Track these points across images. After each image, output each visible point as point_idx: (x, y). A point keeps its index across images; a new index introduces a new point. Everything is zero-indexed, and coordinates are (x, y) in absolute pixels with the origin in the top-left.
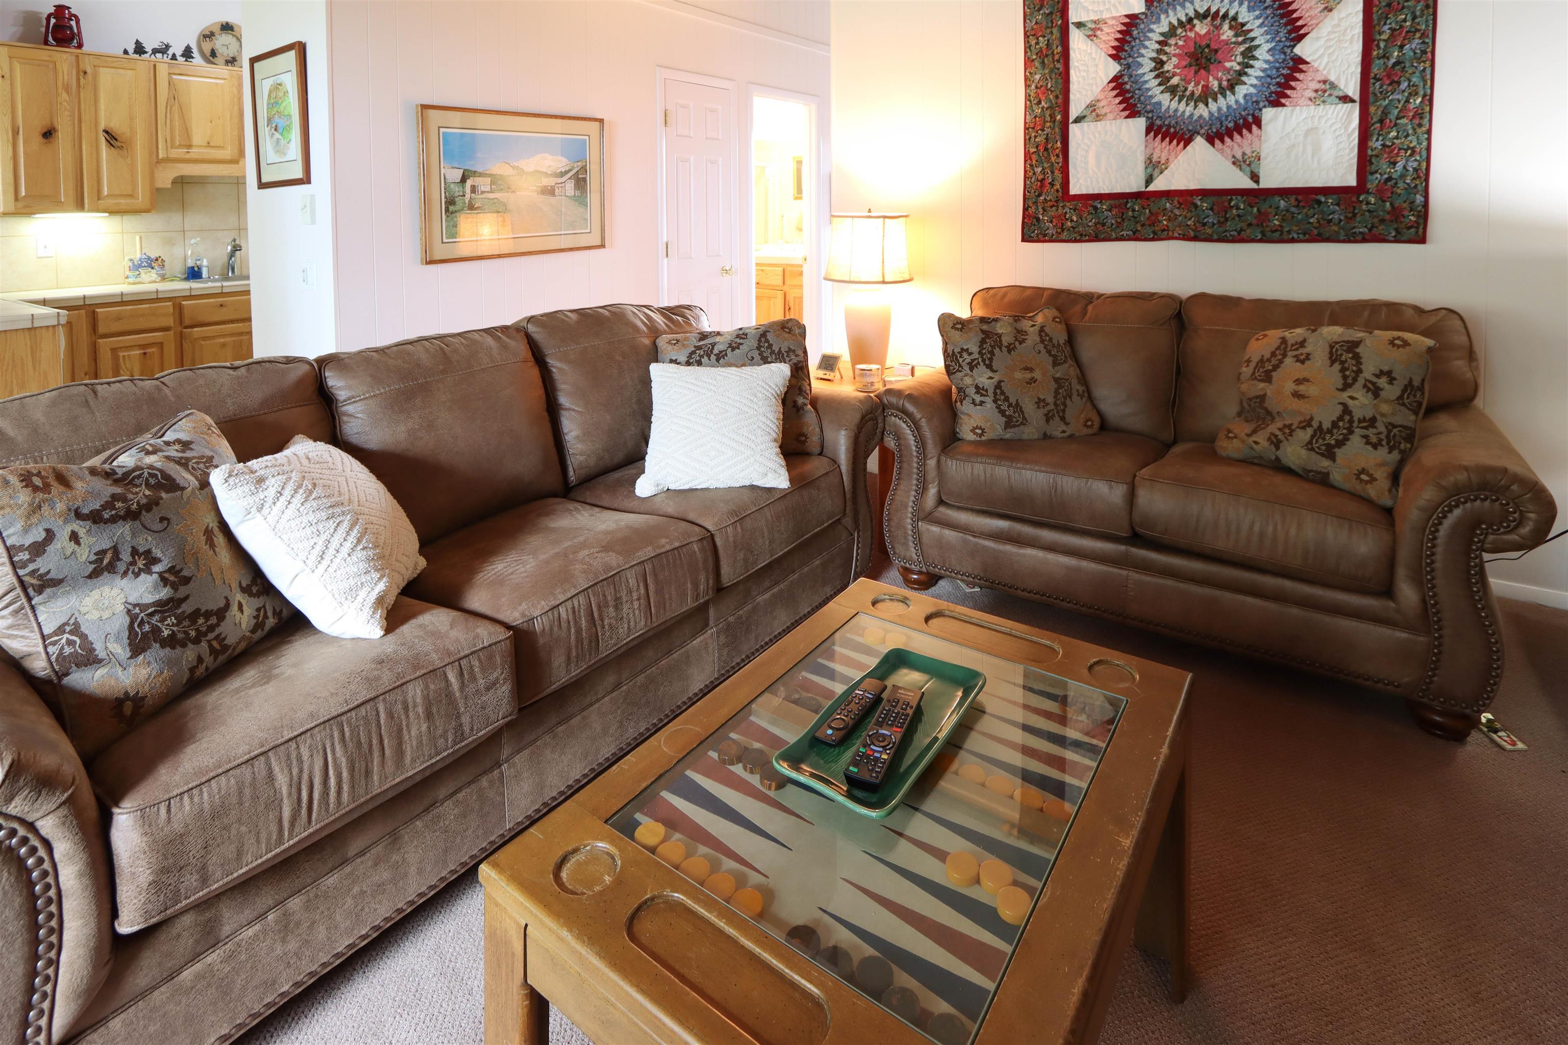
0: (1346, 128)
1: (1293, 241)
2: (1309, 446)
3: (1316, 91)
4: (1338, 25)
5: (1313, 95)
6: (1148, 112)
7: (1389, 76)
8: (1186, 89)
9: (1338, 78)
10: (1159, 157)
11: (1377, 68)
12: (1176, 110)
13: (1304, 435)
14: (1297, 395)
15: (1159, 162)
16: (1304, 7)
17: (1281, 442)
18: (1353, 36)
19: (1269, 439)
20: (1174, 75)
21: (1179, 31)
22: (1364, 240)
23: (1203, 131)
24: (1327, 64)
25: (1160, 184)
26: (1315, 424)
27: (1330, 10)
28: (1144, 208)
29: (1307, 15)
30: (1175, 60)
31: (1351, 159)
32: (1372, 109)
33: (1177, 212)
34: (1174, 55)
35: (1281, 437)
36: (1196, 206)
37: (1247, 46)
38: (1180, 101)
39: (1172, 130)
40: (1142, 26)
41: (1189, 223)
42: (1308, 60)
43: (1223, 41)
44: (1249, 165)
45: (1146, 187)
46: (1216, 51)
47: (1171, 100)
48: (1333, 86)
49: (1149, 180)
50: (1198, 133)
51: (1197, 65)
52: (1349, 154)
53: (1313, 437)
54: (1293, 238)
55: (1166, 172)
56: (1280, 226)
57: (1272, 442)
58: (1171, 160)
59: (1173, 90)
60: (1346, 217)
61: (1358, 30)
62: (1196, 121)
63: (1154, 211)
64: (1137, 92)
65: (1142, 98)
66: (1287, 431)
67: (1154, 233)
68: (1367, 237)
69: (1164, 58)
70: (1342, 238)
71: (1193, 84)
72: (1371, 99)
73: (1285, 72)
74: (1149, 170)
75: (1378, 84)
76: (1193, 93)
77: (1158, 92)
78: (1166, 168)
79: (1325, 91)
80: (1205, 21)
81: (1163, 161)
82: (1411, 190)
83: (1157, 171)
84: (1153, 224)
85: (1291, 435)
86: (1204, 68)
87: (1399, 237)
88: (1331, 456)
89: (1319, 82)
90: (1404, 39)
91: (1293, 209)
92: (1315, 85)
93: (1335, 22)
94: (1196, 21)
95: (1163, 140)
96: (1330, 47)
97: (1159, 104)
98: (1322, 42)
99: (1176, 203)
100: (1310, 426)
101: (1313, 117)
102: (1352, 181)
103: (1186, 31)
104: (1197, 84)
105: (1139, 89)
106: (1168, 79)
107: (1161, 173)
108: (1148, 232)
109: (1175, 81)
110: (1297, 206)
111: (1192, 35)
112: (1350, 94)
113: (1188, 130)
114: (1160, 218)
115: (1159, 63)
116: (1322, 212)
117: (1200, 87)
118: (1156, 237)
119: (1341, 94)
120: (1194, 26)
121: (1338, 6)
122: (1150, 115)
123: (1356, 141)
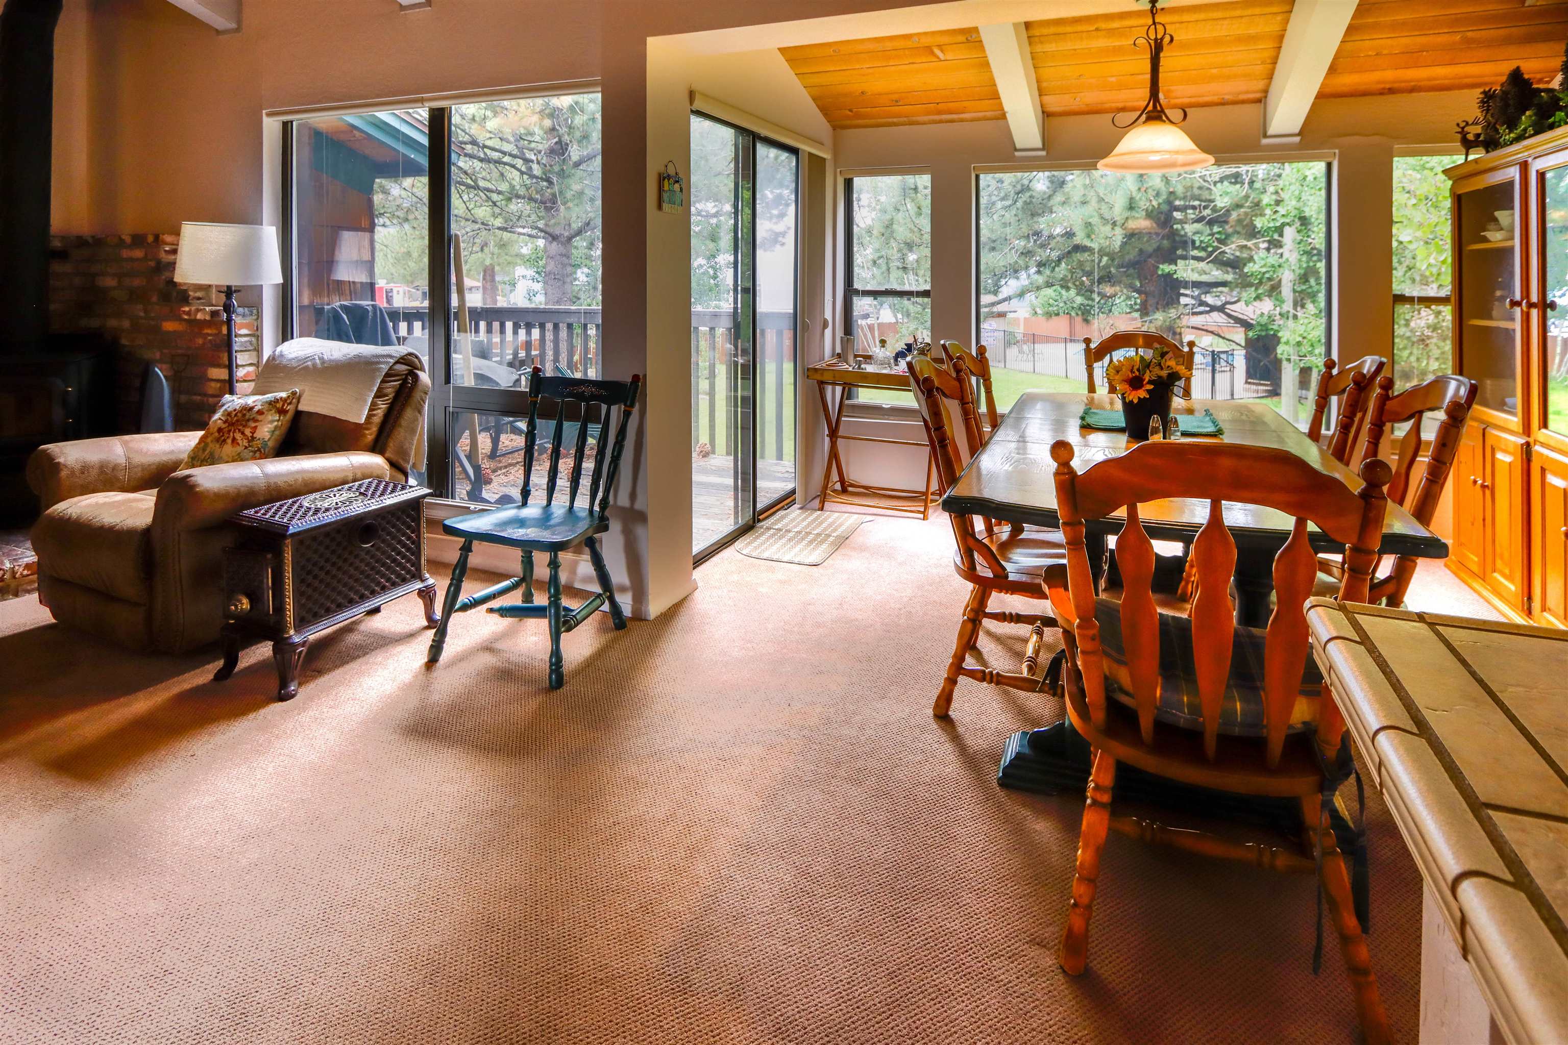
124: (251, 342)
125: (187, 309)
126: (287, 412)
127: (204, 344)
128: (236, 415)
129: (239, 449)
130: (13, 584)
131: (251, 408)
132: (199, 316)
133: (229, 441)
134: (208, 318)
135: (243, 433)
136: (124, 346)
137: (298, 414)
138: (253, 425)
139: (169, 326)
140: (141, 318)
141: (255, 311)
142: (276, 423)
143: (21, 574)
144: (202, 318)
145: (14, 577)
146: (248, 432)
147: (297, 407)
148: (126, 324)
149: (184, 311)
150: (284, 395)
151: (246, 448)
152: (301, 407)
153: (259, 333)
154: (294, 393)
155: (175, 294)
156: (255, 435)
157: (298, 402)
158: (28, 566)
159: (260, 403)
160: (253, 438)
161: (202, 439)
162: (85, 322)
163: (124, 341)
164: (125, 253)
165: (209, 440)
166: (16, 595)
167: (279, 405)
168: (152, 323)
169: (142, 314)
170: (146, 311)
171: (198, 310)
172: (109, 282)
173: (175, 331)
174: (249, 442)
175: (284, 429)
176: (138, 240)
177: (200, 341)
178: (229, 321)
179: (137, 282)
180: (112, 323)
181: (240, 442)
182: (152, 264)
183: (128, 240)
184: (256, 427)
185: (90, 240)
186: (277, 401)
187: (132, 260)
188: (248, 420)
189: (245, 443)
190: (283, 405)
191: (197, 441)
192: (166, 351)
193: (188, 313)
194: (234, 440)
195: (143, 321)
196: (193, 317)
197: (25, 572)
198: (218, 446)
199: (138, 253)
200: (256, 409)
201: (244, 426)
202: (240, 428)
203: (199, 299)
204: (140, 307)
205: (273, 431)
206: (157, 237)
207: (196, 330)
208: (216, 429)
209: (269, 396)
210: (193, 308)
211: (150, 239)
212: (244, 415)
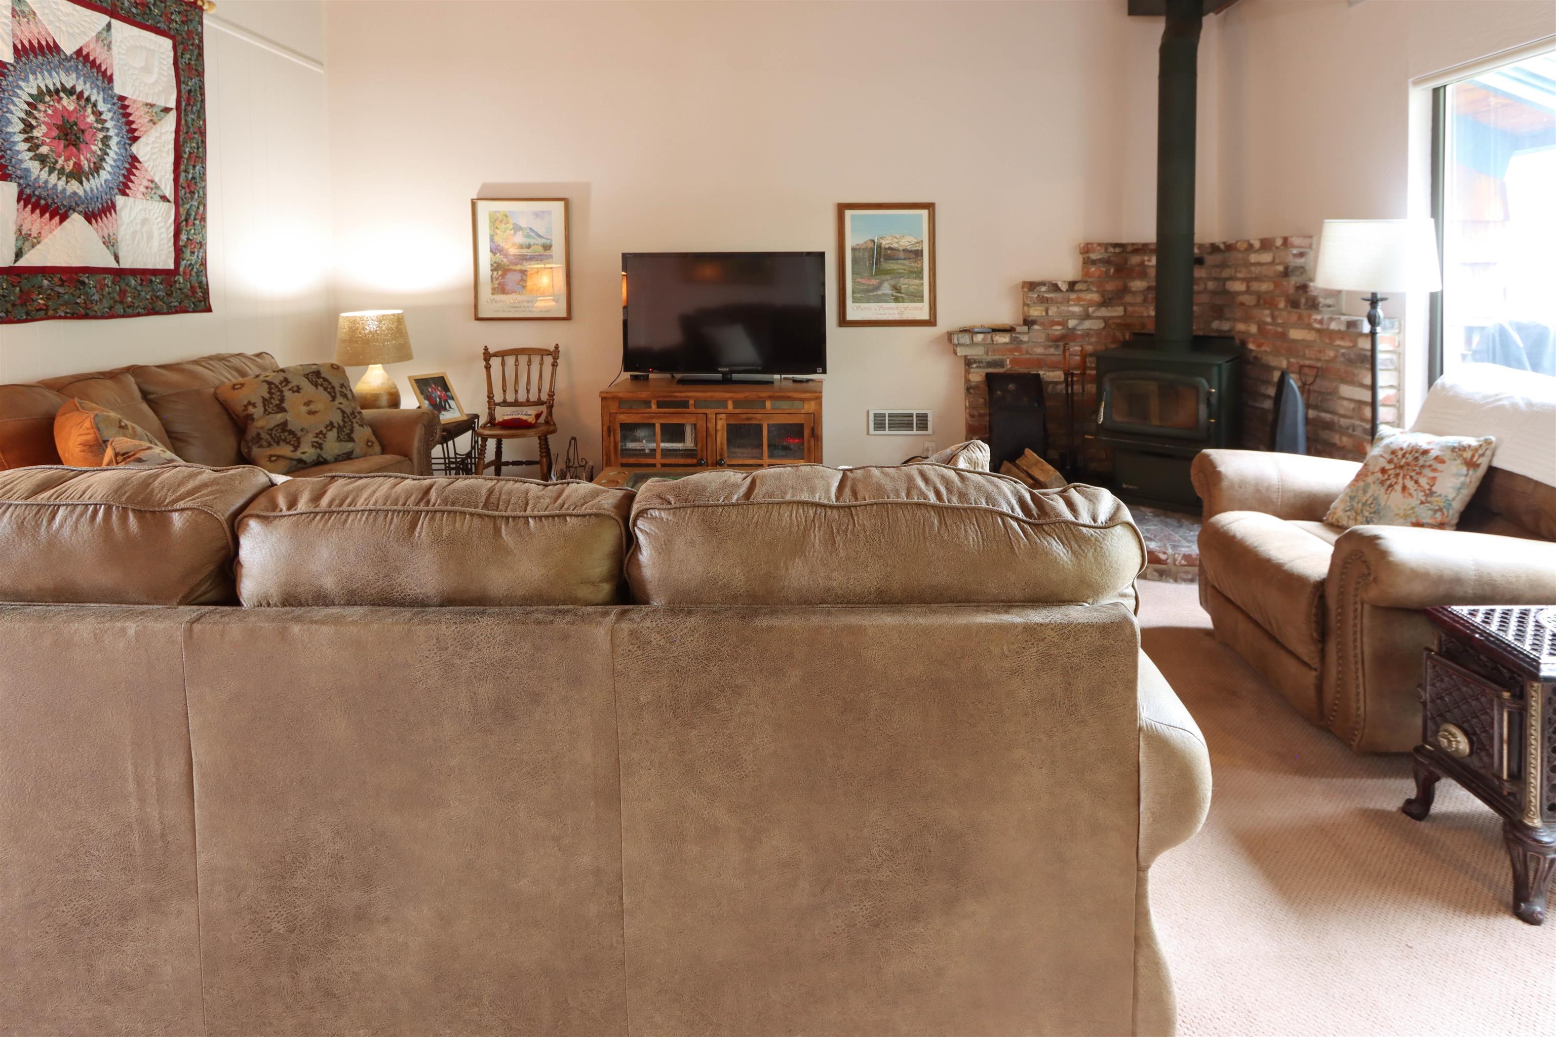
0: (166, 222)
1: (139, 315)
2: (339, 439)
3: (147, 188)
4: (160, 137)
5: (144, 190)
6: (20, 178)
7: (189, 186)
8: (56, 162)
9: (160, 180)
10: (30, 230)
11: (182, 179)
12: (46, 182)
13: (332, 435)
14: (311, 413)
15: (30, 235)
16: (136, 113)
17: (322, 444)
18: (169, 149)
19: (313, 446)
20: (43, 143)
21: (47, 98)
22: (177, 312)
23: (80, 209)
24: (153, 167)
25: (31, 259)
26: (336, 425)
27: (154, 123)
28: (14, 286)
29: (139, 121)
30: (44, 128)
31: (169, 247)
32: (181, 209)
33: (61, 290)
34: (44, 123)
35: (320, 441)
36: (83, 283)
37: (104, 134)
38: (50, 173)
39: (43, 202)
40: (10, 79)
41: (78, 301)
42: (141, 160)
43: (88, 123)
44: (113, 246)
45: (15, 261)
46: (83, 131)
47: (41, 170)
48: (157, 187)
49: (19, 255)
50: (74, 211)
51: (66, 140)
52: (168, 243)
53: (338, 433)
54: (139, 312)
55: (38, 247)
56: (132, 302)
57: (316, 447)
58: (43, 234)
59: (42, 159)
60: (166, 294)
61: (171, 146)
62: (70, 197)
63: (25, 288)
64: (8, 152)
65: (13, 161)
66: (321, 436)
67: (27, 314)
68: (178, 309)
69: (34, 123)
70: (165, 311)
71: (63, 158)
72: (181, 202)
73: (127, 166)
74: (20, 243)
75: (183, 191)
76: (63, 168)
77: (27, 158)
78: (39, 243)
79: (152, 189)
80: (71, 98)
81: (34, 234)
82: (198, 273)
83: (27, 244)
84: (24, 304)
85: (325, 437)
86: (74, 145)
87: (195, 309)
88: (351, 440)
89: (149, 180)
90: (195, 162)
91: (139, 288)
92: (146, 183)
93: (157, 134)
94: (62, 94)
95: (33, 211)
96: (155, 153)
97: (27, 170)
98: (149, 148)
99: (56, 280)
100: (334, 427)
101: (145, 209)
102: (171, 266)
103: (53, 101)
104: (67, 159)
105: (10, 150)
106: (38, 146)
107: (33, 247)
108: (21, 313)
109: (44, 150)
110: (141, 285)
111: (59, 107)
112: (167, 195)
113: (63, 205)
114: (34, 297)
115: (28, 128)
116: (153, 290)
117: (71, 163)
118: (29, 318)
119: (161, 194)
120: (61, 99)
121: (160, 122)
122: (21, 181)
123: (172, 234)
124: (1391, 360)
125: (1319, 317)
126: (1478, 466)
127: (1336, 357)
128: (1404, 456)
129: (1414, 502)
130: (1174, 569)
131: (1425, 452)
132: (1333, 326)
133: (1398, 488)
134: (1343, 328)
135: (1416, 482)
136: (1251, 351)
137: (1492, 471)
138: (1432, 474)
139: (1295, 334)
140: (1268, 324)
141: (1397, 324)
142: (1462, 479)
143: (1180, 563)
144: (1337, 328)
145: (1175, 564)
146: (1423, 481)
147: (1491, 461)
148: (1253, 329)
149: (1315, 320)
150: (1472, 441)
151: (1422, 503)
152: (1498, 463)
153: (1401, 350)
154: (1488, 442)
155: (1303, 301)
156: (1434, 489)
157: (1493, 455)
158: (1186, 557)
159: (1438, 447)
160: (1432, 493)
161: (1360, 476)
162: (1215, 325)
163: (1251, 346)
164: (1253, 258)
165: (1370, 479)
166: (1176, 581)
167: (1467, 455)
168: (1280, 330)
169: (1269, 320)
170: (1273, 317)
171: (1331, 319)
172: (1238, 286)
173: (1303, 340)
174: (1426, 495)
175: (1472, 489)
176: (1266, 245)
177: (1331, 354)
178: (1373, 334)
179: (1265, 287)
180: (1241, 327)
181: (1414, 494)
182: (1280, 268)
183: (1257, 245)
184: (1434, 478)
185: (1222, 246)
186: (1463, 449)
187: (1259, 264)
188: (1423, 467)
189: (1421, 496)
190: (1473, 456)
191: (1352, 476)
192: (1292, 360)
193: (1321, 322)
194: (1404, 488)
195: (1270, 327)
196: (1325, 327)
197: (1183, 562)
198: (1383, 490)
199: (1266, 257)
200: (1433, 453)
201: (1419, 473)
202: (1413, 474)
203: (1329, 306)
204: (1267, 312)
205: (1460, 489)
206: (1285, 240)
207: (1327, 341)
208: (1377, 469)
209: (1452, 440)
210: (1326, 317)
211: (1279, 242)
212: (1416, 459)
